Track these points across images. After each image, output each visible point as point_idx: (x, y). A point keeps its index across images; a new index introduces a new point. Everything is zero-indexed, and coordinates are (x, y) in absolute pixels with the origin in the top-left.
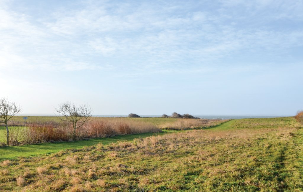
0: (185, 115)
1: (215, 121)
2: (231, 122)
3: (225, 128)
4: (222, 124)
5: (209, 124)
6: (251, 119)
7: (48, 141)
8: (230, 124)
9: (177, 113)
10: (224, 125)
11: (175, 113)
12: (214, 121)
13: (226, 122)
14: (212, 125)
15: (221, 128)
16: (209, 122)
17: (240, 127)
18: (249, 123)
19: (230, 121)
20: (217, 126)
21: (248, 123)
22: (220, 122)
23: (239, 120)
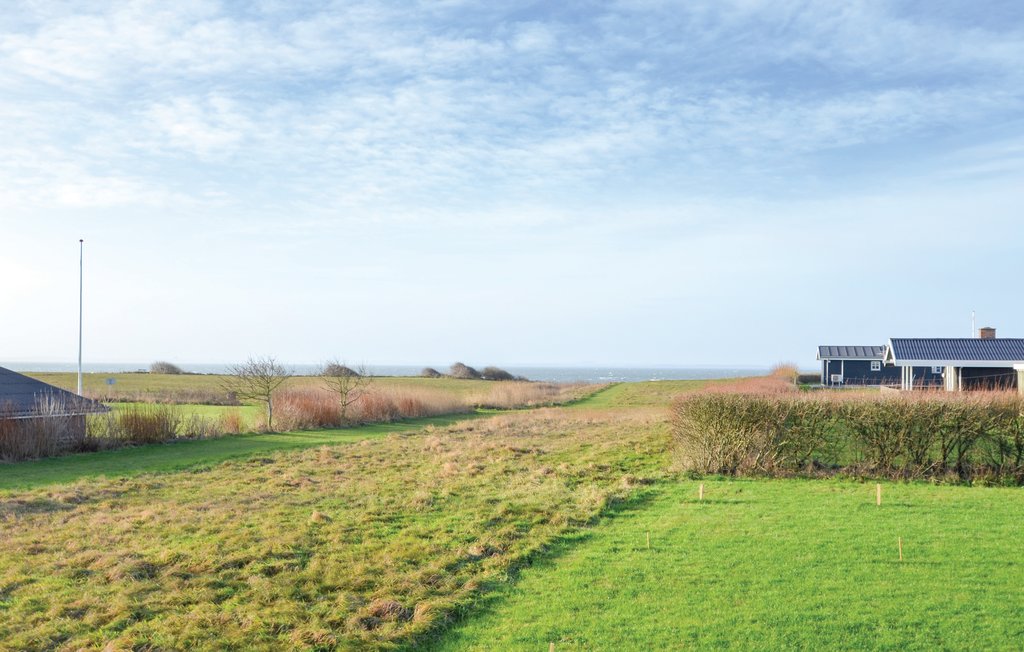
0: (487, 369)
1: (573, 388)
2: (613, 389)
3: (603, 405)
4: (593, 395)
5: (563, 396)
6: (667, 384)
7: (321, 424)
8: (612, 395)
9: (466, 364)
10: (600, 396)
11: (460, 365)
12: (571, 386)
13: (602, 391)
14: (572, 397)
15: (594, 405)
16: (561, 392)
17: (635, 403)
18: (659, 394)
19: (611, 386)
20: (583, 400)
21: (655, 393)
22: (586, 391)
23: (634, 384)
